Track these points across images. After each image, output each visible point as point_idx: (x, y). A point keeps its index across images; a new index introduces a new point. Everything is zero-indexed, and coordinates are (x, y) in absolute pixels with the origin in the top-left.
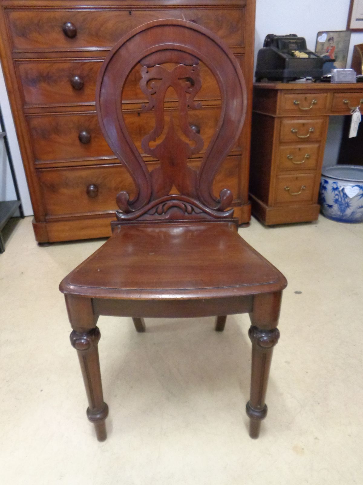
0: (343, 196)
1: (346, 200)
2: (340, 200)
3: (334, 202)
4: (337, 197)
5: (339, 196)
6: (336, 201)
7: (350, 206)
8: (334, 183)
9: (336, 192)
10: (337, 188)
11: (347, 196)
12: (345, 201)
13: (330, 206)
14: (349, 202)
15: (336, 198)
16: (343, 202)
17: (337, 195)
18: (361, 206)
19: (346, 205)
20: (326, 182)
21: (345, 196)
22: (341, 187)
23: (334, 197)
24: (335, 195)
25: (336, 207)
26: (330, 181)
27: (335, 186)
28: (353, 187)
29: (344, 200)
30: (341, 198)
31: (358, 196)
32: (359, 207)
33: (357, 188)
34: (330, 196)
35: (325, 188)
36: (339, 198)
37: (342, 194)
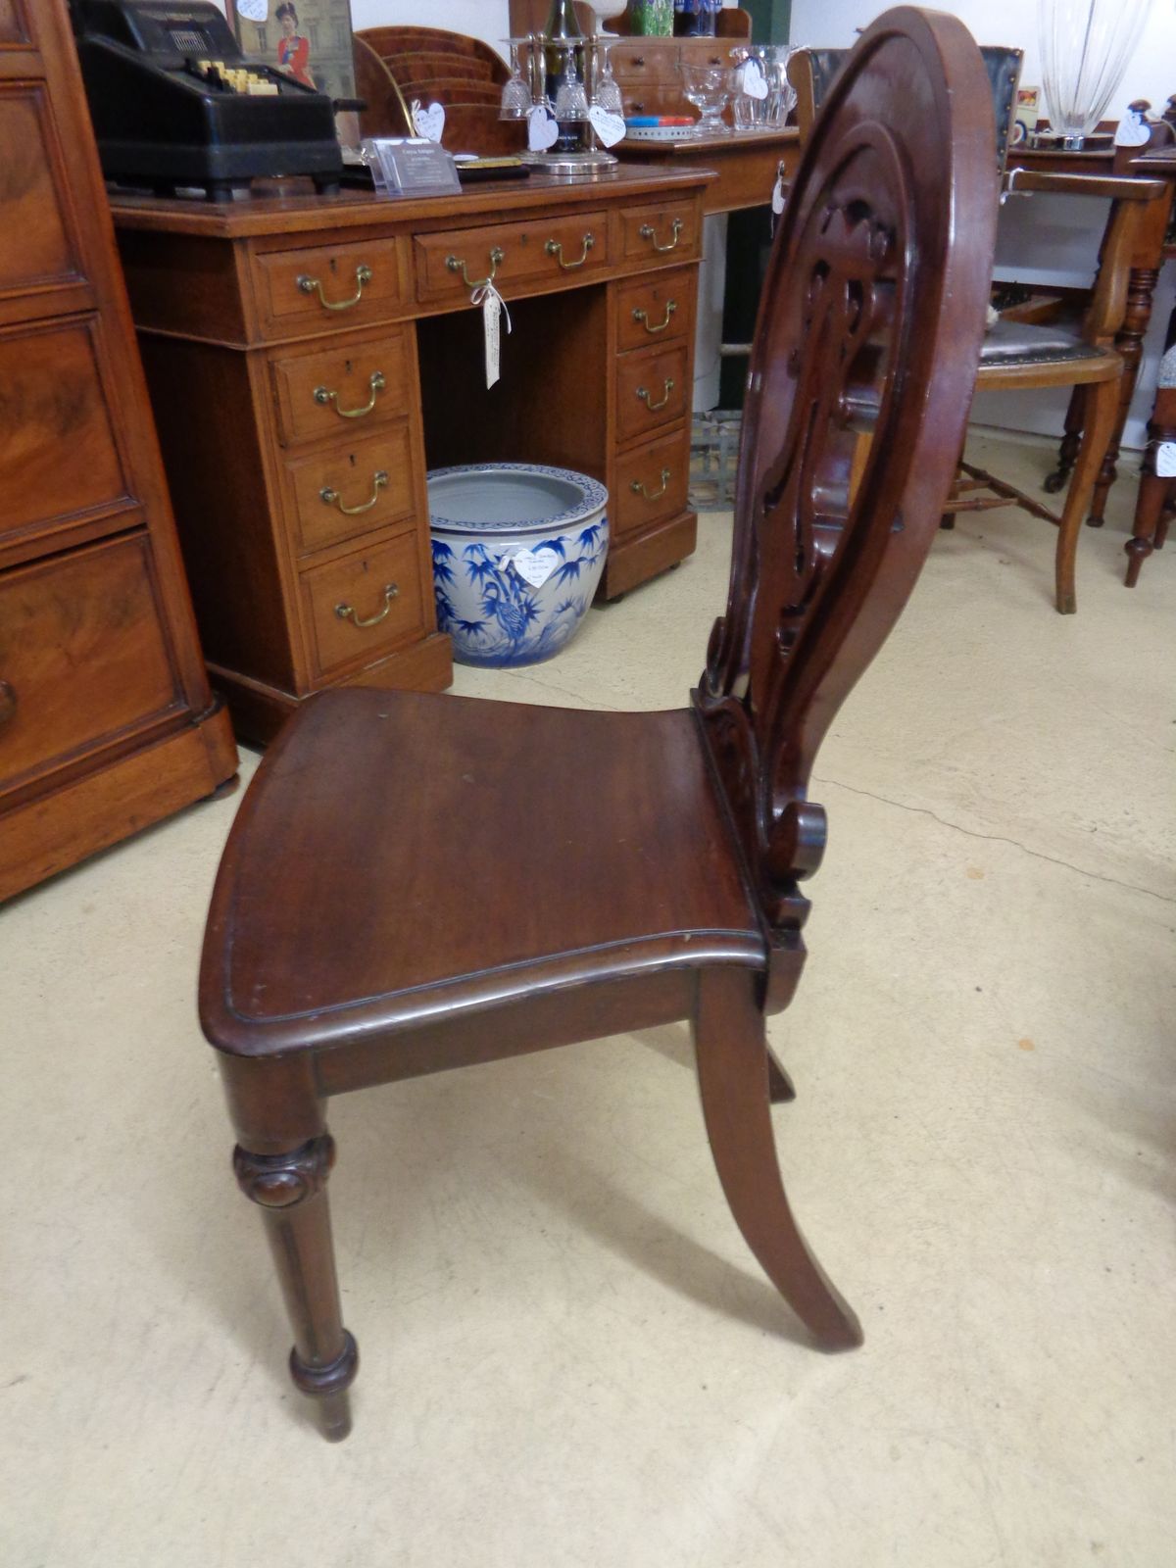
0: (512, 586)
1: (523, 596)
2: (503, 599)
3: (484, 608)
4: (492, 593)
5: (496, 588)
6: (492, 606)
7: (535, 612)
8: (472, 548)
9: (488, 578)
10: (487, 565)
11: (523, 583)
12: (520, 601)
13: (472, 627)
14: (532, 600)
15: (488, 597)
16: (514, 603)
17: (490, 585)
18: (564, 605)
19: (525, 612)
20: (443, 549)
21: (517, 584)
22: (499, 558)
23: (484, 595)
24: (484, 588)
25: (493, 626)
26: (457, 545)
27: (479, 560)
28: (535, 550)
29: (517, 597)
30: (506, 594)
31: (555, 575)
32: (560, 609)
33: (548, 551)
34: (468, 595)
35: (442, 571)
36: (498, 595)
37: (506, 581)
